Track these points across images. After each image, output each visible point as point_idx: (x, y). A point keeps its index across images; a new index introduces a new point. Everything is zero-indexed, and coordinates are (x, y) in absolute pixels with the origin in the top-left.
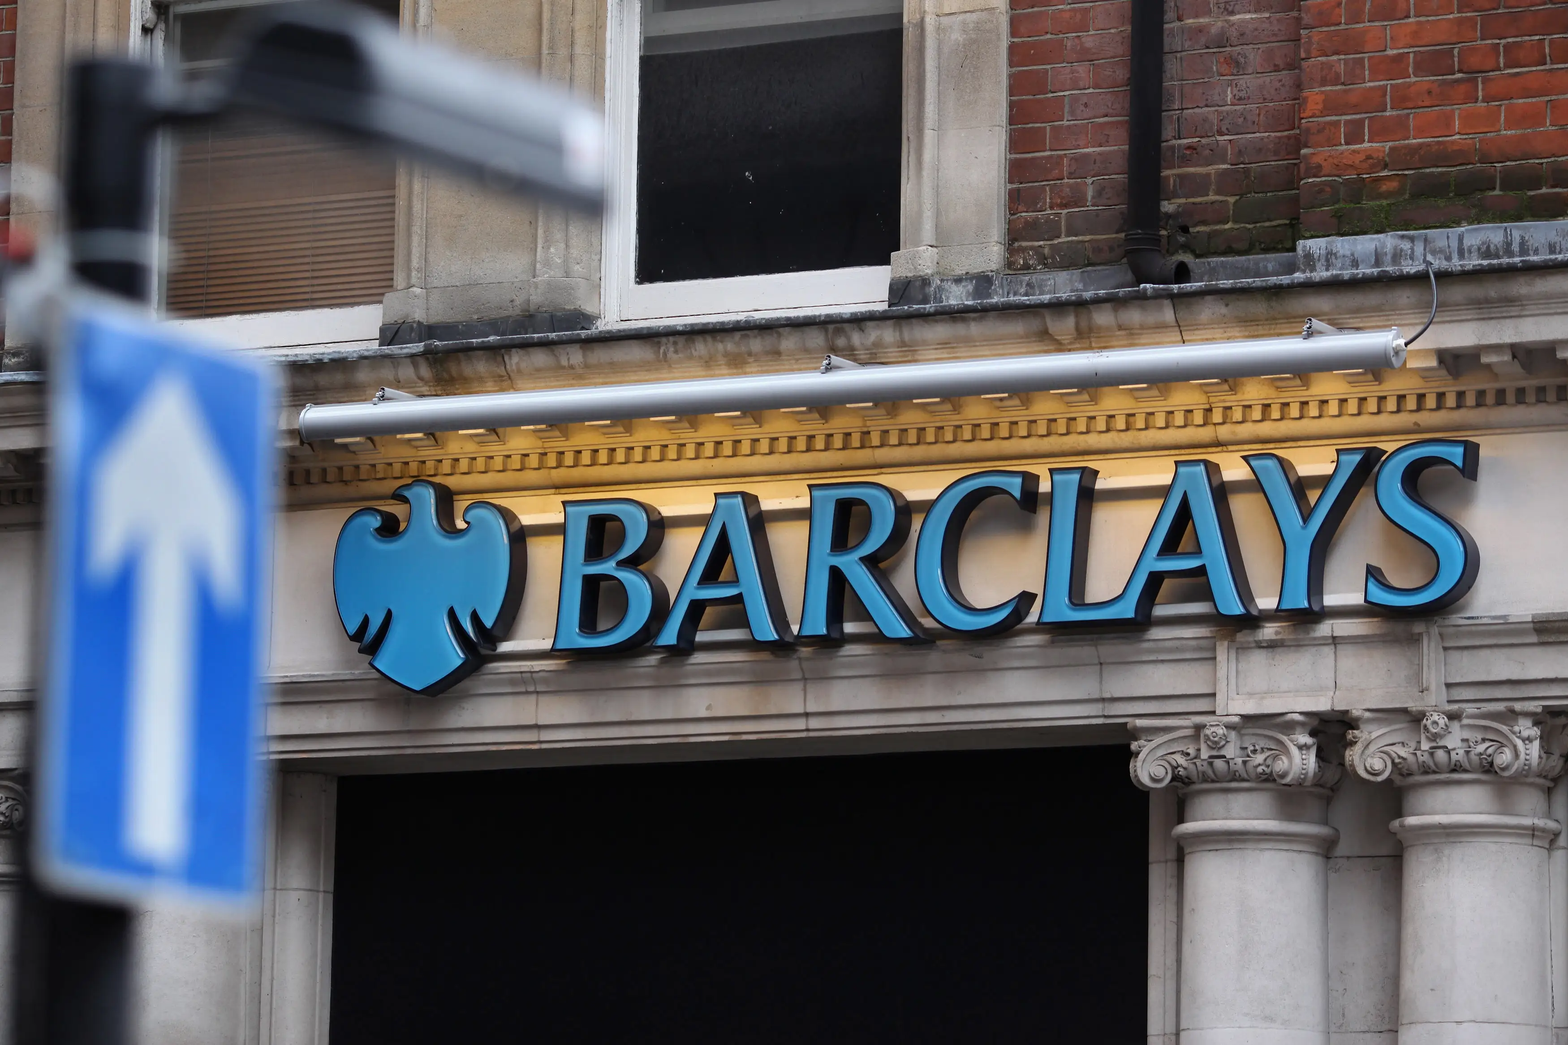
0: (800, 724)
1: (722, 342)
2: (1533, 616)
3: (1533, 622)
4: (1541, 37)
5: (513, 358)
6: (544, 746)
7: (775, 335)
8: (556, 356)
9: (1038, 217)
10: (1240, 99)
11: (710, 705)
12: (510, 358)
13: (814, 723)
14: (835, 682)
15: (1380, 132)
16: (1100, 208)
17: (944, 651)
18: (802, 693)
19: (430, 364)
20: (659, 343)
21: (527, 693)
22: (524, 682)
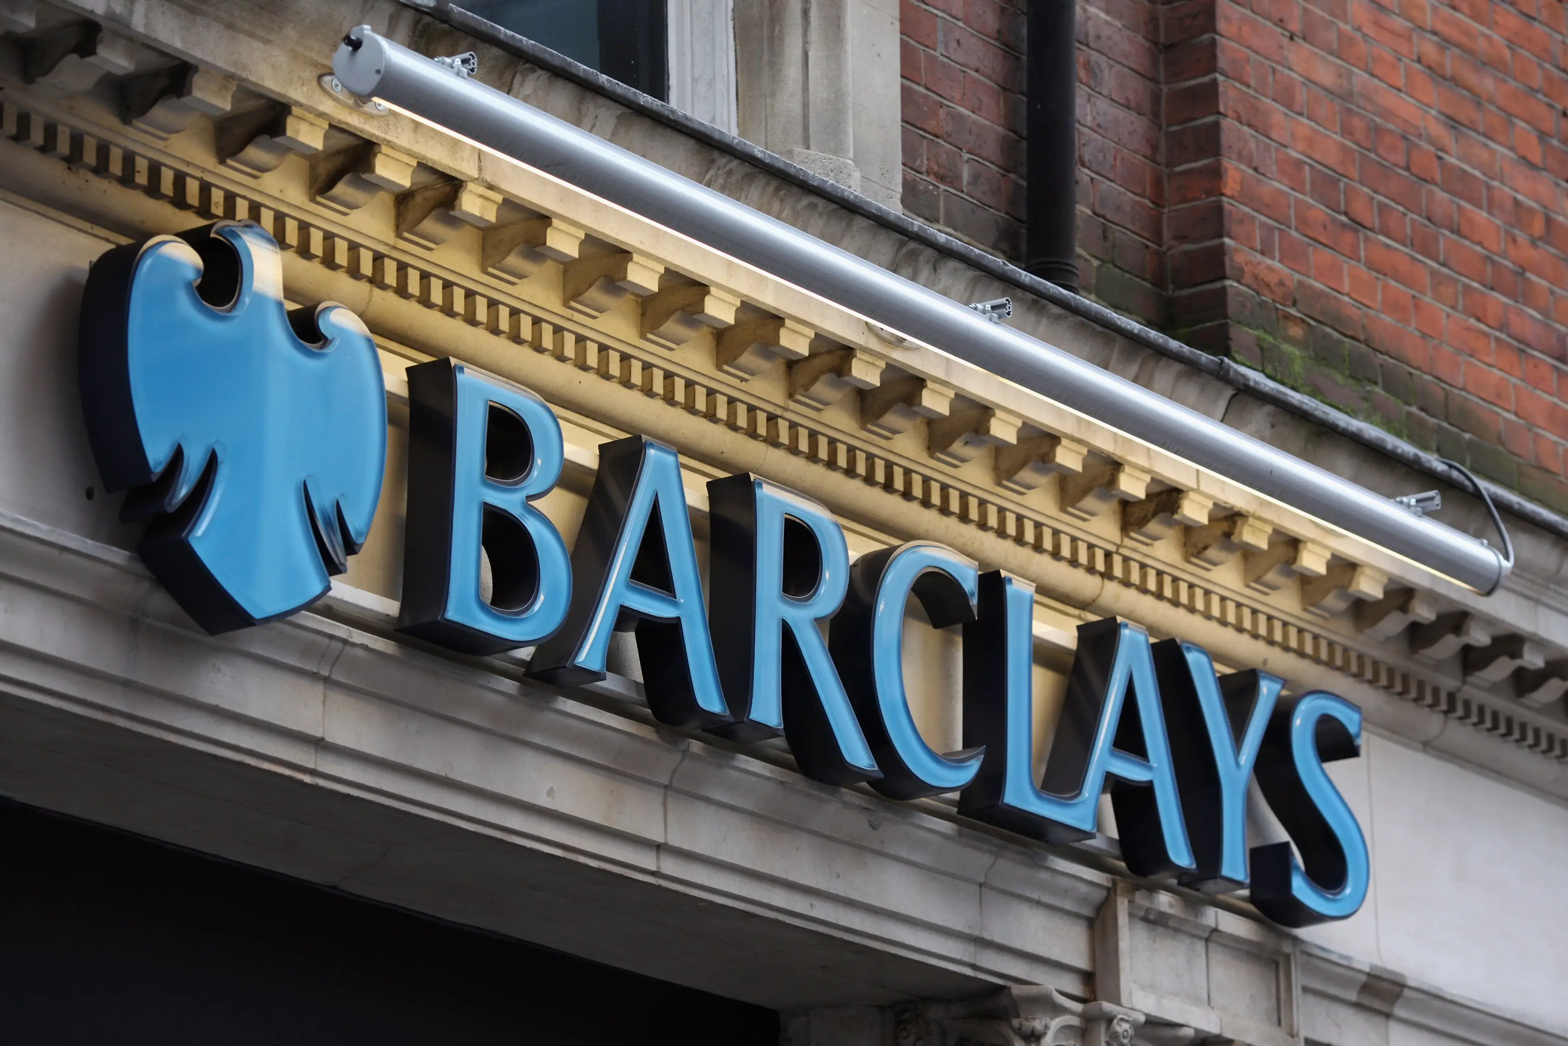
0: (646, 860)
1: (782, 201)
2: (1372, 966)
3: (1369, 975)
4: (1405, 211)
5: (526, 85)
6: (322, 782)
7: (843, 224)
8: (580, 111)
9: (916, 179)
10: (1099, 126)
11: (552, 789)
12: (522, 85)
13: (671, 866)
14: (702, 806)
15: (1290, 255)
16: (974, 201)
17: (845, 804)
18: (661, 809)
19: (414, 33)
20: (713, 161)
21: (314, 676)
22: (322, 656)
